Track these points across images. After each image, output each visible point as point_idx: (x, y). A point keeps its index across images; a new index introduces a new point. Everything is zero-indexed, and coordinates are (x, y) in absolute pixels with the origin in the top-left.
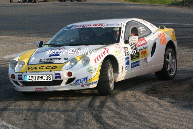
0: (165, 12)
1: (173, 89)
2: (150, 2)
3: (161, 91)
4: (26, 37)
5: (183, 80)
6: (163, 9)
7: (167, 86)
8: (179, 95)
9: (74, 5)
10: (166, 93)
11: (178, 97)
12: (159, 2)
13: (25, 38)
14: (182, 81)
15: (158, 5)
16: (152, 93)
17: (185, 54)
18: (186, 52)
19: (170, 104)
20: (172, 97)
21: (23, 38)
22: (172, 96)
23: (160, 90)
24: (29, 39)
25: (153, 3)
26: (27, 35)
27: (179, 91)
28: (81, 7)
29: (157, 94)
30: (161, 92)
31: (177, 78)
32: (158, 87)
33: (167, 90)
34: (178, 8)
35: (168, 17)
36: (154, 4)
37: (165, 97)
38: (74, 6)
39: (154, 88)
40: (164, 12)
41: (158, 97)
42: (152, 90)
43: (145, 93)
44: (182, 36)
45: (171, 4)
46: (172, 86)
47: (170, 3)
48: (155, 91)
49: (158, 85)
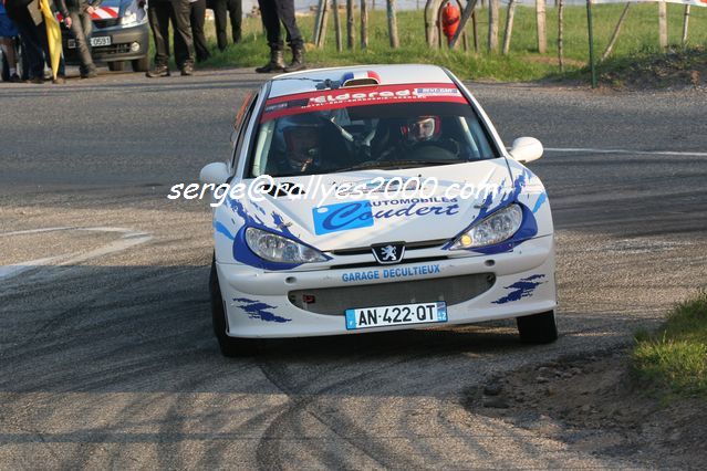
0: (526, 108)
1: (563, 389)
2: (466, 72)
3: (518, 397)
4: (20, 206)
5: (598, 353)
6: (516, 95)
7: (542, 379)
8: (586, 408)
9: (191, 88)
10: (537, 402)
11: (582, 416)
12: (501, 73)
13: (16, 210)
14: (593, 357)
15: (498, 81)
16: (486, 406)
17: (602, 258)
18: (605, 250)
19: (556, 443)
20: (562, 418)
21: (10, 211)
22: (562, 412)
23: (517, 392)
24: (30, 216)
25: (479, 76)
26: (23, 201)
27: (586, 394)
28: (217, 94)
29: (507, 407)
30: (521, 401)
31: (577, 349)
32: (508, 382)
33: (540, 392)
34: (573, 93)
35: (537, 125)
36: (481, 80)
37: (536, 418)
38: (192, 91)
39: (495, 387)
40: (521, 107)
41: (509, 420)
42: (487, 392)
43: (461, 403)
44: (590, 193)
45: (544, 79)
46: (559, 376)
47: (540, 75)
48: (499, 396)
49: (507, 375)
